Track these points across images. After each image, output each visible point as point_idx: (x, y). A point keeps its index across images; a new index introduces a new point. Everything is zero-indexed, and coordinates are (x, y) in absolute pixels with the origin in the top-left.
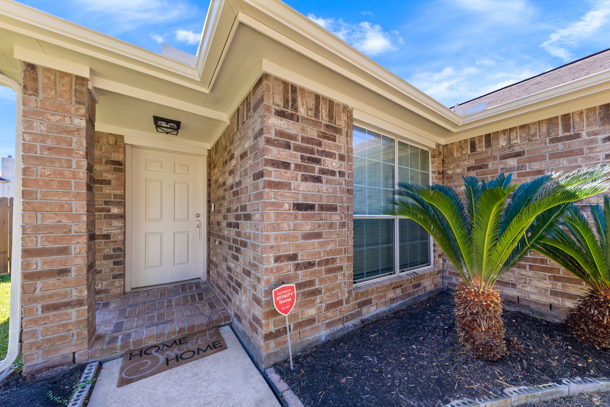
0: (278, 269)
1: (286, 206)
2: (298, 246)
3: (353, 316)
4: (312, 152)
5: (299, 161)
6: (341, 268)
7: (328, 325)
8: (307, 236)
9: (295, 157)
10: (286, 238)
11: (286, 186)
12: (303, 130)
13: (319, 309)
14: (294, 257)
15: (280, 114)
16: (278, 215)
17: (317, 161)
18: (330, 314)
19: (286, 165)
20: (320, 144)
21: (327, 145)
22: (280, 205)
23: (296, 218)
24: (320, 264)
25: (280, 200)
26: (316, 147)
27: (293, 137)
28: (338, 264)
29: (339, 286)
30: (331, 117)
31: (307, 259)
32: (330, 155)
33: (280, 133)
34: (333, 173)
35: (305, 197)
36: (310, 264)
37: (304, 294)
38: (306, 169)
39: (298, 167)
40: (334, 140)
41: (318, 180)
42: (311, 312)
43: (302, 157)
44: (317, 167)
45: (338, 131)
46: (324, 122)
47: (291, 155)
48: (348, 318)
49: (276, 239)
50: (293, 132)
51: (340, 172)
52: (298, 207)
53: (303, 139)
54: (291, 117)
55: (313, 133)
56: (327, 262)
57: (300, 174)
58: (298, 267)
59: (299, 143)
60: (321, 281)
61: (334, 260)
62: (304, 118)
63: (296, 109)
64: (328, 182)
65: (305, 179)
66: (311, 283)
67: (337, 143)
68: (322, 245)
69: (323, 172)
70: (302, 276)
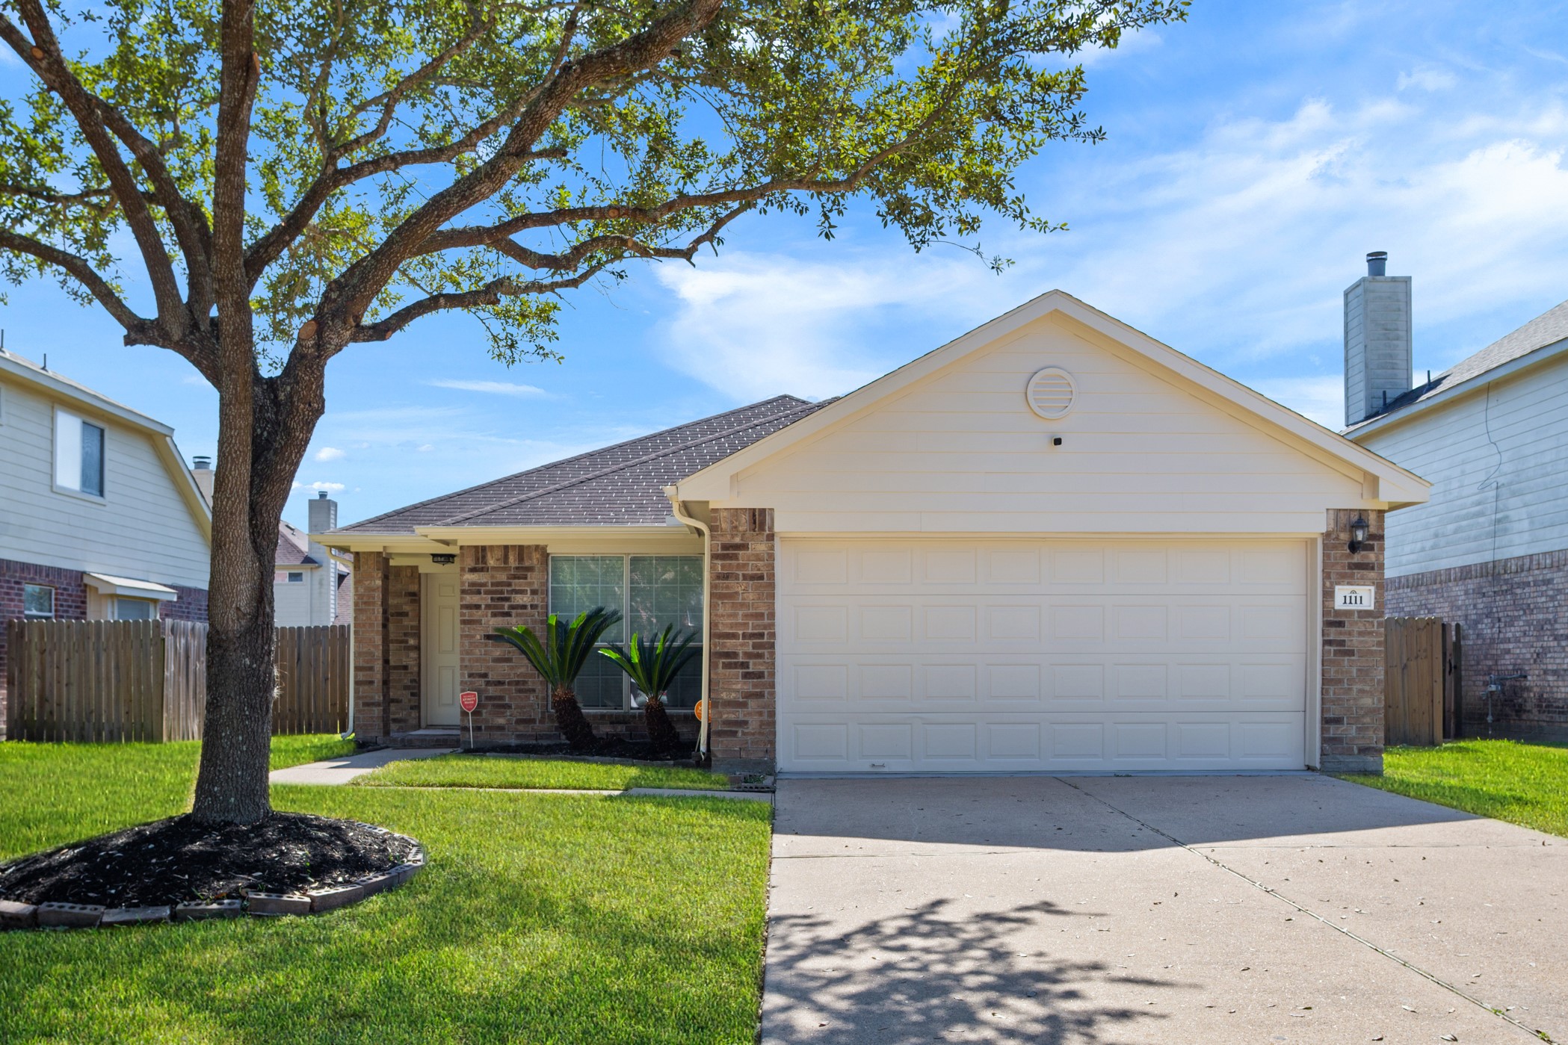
0: (471, 683)
1: (478, 637)
2: (488, 667)
3: (548, 737)
4: (502, 592)
5: (489, 602)
6: (534, 691)
7: (518, 737)
8: (497, 660)
9: (485, 599)
10: (477, 660)
11: (479, 622)
12: (492, 577)
13: (508, 720)
14: (485, 675)
15: (473, 570)
16: (471, 644)
17: (507, 599)
18: (521, 727)
19: (478, 607)
20: (509, 585)
21: (517, 584)
22: (473, 636)
23: (486, 646)
24: (510, 683)
25: (473, 632)
26: (505, 588)
27: (484, 585)
28: (530, 686)
29: (531, 706)
30: (521, 559)
31: (496, 678)
32: (522, 592)
33: (473, 584)
34: (524, 607)
35: (497, 629)
36: (500, 683)
37: (493, 705)
38: (495, 607)
39: (488, 607)
40: (526, 578)
41: (508, 614)
42: (501, 721)
43: (492, 599)
44: (507, 604)
45: (530, 569)
46: (513, 566)
47: (482, 599)
48: (542, 737)
49: (470, 660)
50: (484, 580)
51: (532, 606)
52: (488, 637)
53: (493, 584)
54: (482, 570)
55: (502, 577)
56: (517, 683)
57: (490, 611)
58: (488, 683)
59: (490, 588)
60: (510, 698)
61: (524, 683)
62: (494, 568)
63: (485, 563)
64: (517, 615)
65: (494, 615)
66: (501, 698)
67: (529, 580)
68: (512, 668)
69: (512, 607)
70: (492, 691)
